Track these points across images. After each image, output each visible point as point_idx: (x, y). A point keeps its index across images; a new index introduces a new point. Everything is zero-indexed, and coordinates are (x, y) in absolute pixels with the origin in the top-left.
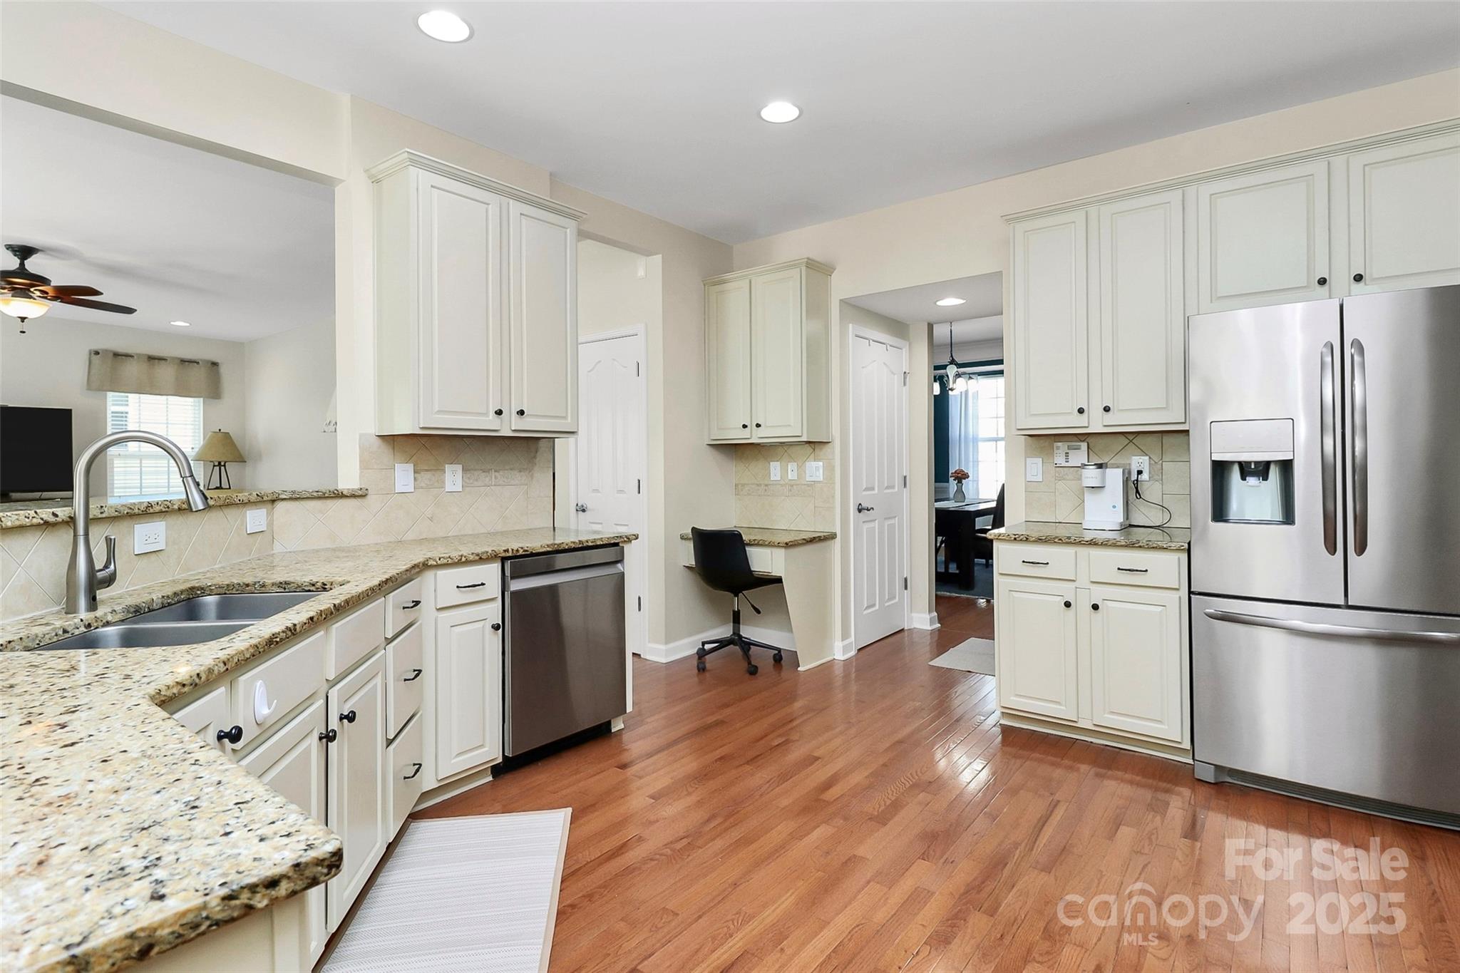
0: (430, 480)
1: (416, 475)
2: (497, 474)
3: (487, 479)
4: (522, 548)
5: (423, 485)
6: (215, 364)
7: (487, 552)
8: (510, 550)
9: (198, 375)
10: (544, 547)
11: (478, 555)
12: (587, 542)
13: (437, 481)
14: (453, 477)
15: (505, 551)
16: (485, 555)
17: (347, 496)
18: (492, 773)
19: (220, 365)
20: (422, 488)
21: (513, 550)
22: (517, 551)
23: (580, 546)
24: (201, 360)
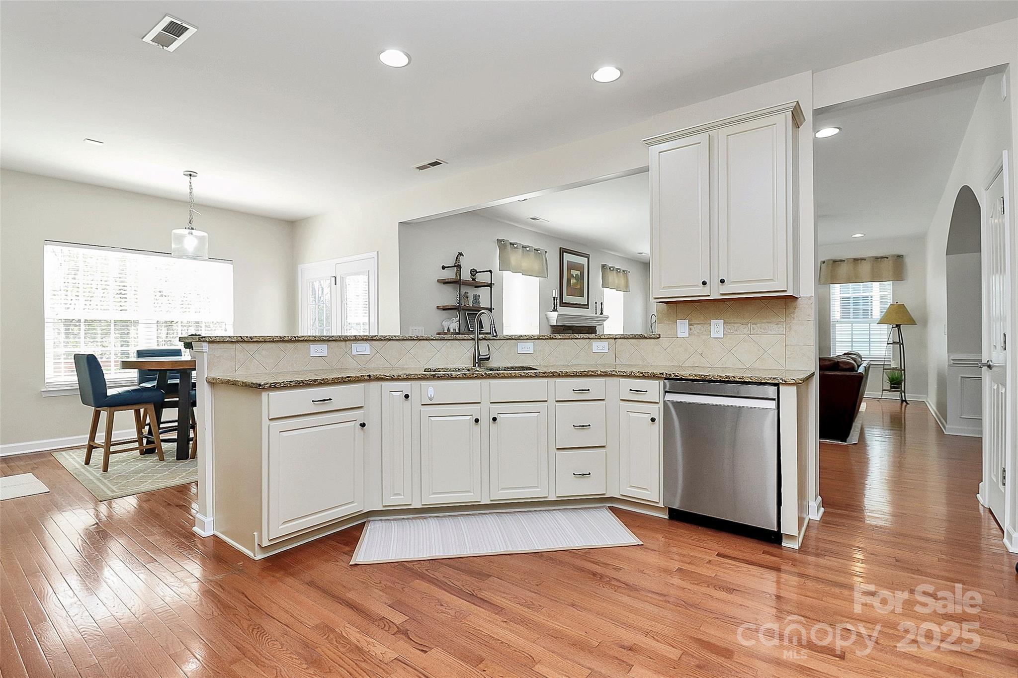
0: (700, 330)
1: (691, 327)
2: (754, 326)
3: (746, 330)
4: (673, 374)
5: (695, 332)
6: (900, 257)
7: (648, 373)
8: (664, 373)
9: (887, 266)
10: (692, 376)
11: (642, 373)
12: (734, 377)
13: (706, 331)
14: (717, 327)
15: (661, 374)
16: (647, 374)
17: (647, 338)
18: (669, 514)
19: (904, 256)
20: (694, 334)
21: (666, 374)
22: (670, 375)
23: (727, 380)
24: (889, 255)
